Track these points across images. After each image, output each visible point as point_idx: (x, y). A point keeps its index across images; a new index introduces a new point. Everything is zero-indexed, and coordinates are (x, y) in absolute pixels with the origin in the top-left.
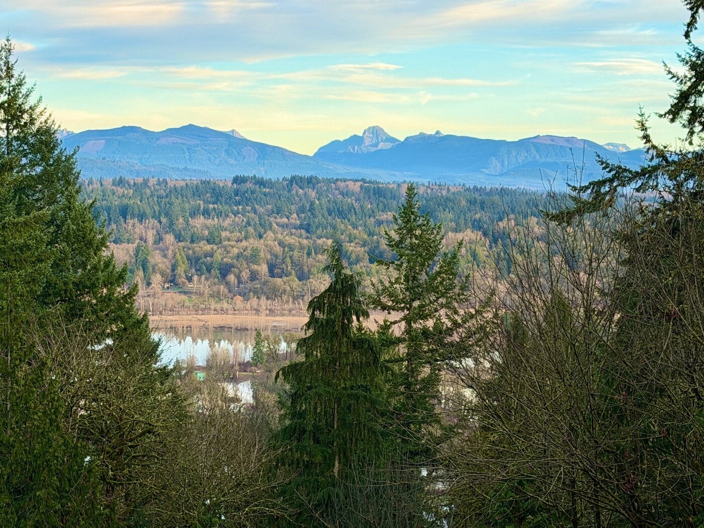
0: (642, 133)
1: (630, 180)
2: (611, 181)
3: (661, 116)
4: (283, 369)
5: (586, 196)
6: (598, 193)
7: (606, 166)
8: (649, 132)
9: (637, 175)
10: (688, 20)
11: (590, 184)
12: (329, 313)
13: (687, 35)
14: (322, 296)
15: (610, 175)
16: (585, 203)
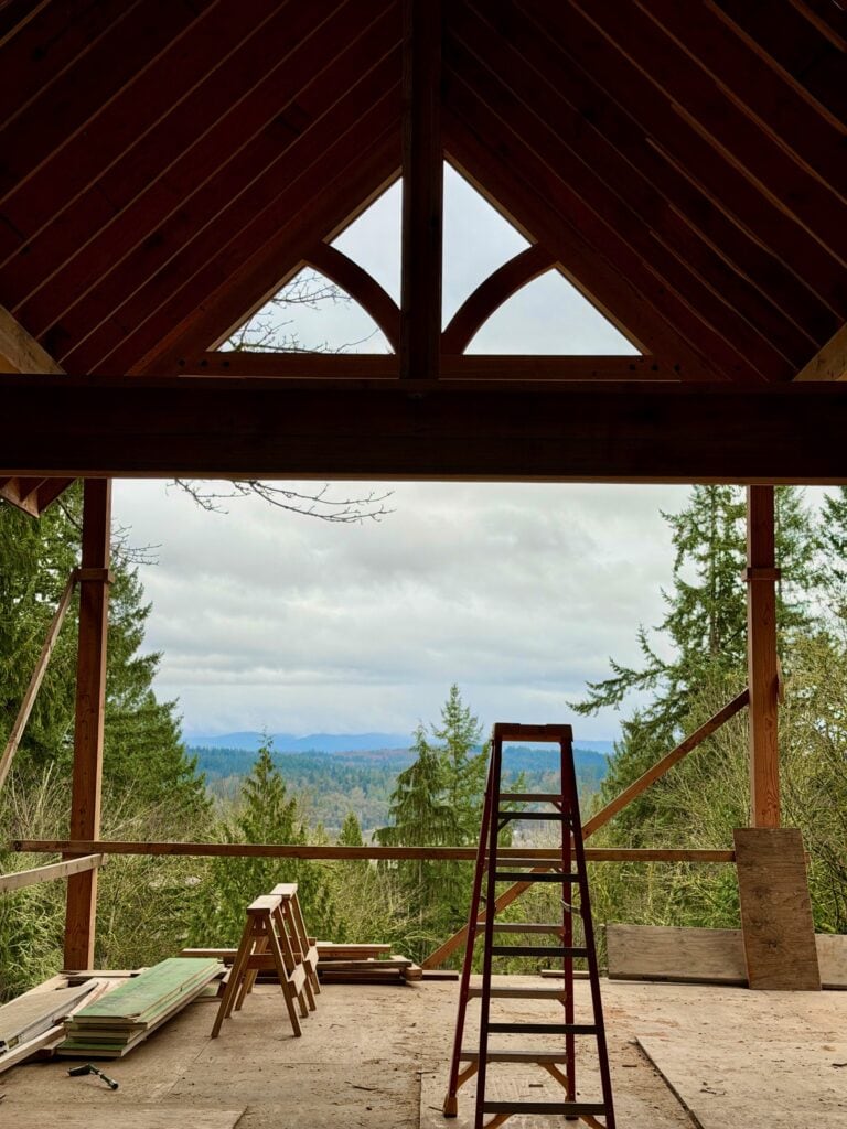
0: (642, 645)
1: (637, 679)
2: (620, 681)
3: (657, 629)
4: (378, 831)
5: (603, 693)
6: (611, 691)
7: (617, 669)
8: (647, 644)
9: (643, 676)
10: (676, 558)
11: (605, 682)
12: (414, 785)
13: (676, 569)
14: (409, 772)
15: (620, 677)
16: (602, 698)
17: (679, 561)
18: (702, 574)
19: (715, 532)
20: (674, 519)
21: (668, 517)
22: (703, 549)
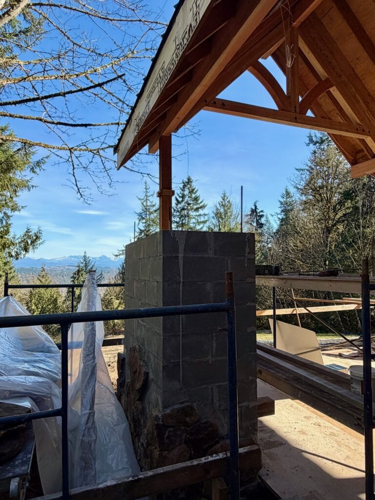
5: (121, 252)
10: (138, 223)
14: (76, 272)
18: (144, 226)
21: (136, 213)
22: (144, 221)
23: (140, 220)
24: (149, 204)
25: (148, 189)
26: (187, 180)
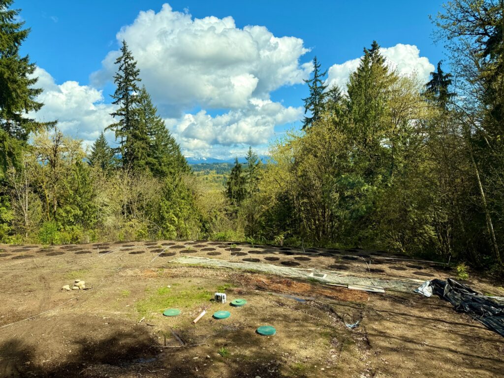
12: (235, 172)
14: (234, 168)
17: (306, 111)
18: (313, 114)
19: (316, 102)
20: (305, 100)
21: (304, 100)
22: (312, 107)
23: (307, 108)
24: (319, 85)
25: (318, 67)
26: (371, 48)
